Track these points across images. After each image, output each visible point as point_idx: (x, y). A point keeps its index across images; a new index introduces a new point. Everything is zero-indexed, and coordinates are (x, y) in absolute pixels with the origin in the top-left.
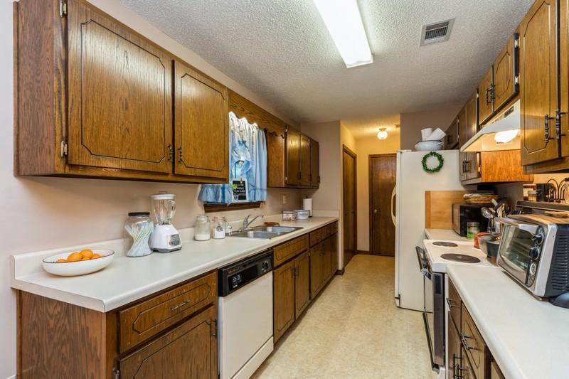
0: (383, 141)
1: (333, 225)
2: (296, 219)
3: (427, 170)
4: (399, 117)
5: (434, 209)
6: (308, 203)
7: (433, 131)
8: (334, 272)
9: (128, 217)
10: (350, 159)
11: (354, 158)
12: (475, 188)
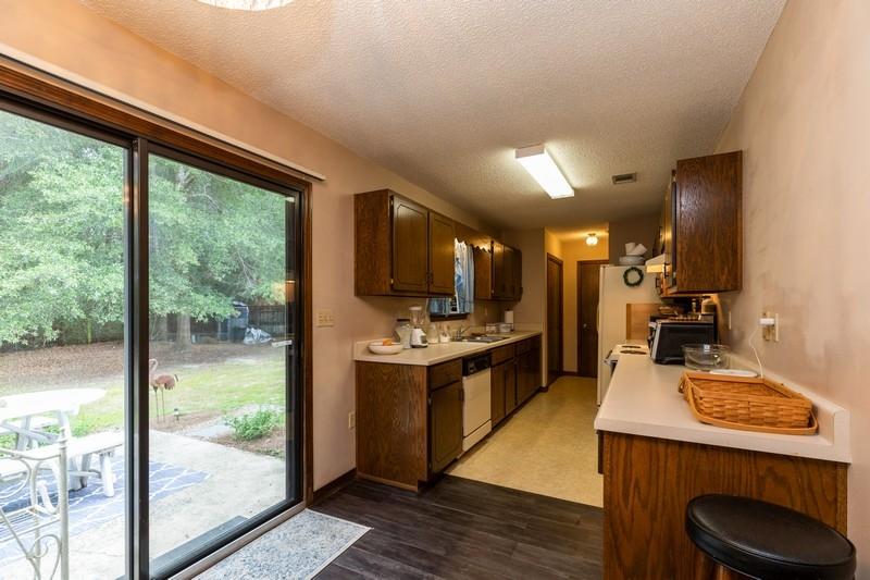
0: (592, 247)
1: (536, 339)
2: (498, 332)
3: (628, 284)
4: (607, 225)
5: (633, 320)
6: (509, 316)
7: (637, 245)
8: (537, 388)
9: (396, 322)
10: (556, 266)
11: (560, 264)
12: (671, 301)
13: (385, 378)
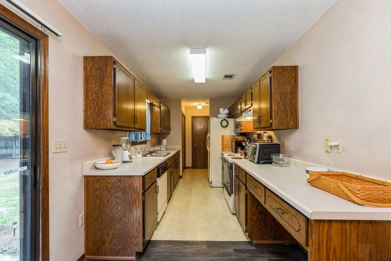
0: (200, 110)
1: (178, 154)
3: (223, 127)
4: (209, 100)
6: (164, 141)
7: (224, 109)
8: (179, 176)
9: (112, 147)
11: (185, 117)
12: (239, 134)
13: (110, 186)
